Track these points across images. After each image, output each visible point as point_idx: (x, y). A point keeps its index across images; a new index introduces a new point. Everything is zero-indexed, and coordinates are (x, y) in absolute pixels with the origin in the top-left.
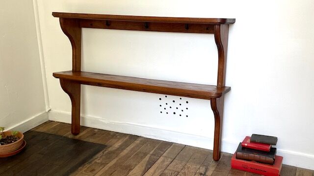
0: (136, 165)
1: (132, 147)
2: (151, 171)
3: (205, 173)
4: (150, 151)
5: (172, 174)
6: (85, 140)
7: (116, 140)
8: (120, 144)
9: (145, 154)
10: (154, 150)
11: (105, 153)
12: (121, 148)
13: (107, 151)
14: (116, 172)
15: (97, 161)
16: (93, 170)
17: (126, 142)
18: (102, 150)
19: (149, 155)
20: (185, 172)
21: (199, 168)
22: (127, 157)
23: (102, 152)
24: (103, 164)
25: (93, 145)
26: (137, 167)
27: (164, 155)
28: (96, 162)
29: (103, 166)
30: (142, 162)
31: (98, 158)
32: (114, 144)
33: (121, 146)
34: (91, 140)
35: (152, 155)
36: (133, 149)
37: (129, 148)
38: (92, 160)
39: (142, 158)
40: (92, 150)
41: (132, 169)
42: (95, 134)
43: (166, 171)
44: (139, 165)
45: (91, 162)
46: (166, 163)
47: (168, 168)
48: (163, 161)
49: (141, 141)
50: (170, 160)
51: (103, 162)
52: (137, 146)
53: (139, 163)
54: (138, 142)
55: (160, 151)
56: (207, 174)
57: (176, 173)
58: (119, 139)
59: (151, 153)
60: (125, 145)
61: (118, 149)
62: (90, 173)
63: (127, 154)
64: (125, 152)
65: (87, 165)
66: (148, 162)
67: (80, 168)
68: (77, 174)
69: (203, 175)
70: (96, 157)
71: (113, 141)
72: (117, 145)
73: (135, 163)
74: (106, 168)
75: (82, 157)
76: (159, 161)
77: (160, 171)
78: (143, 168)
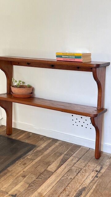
0: (53, 162)
1: (53, 147)
2: (63, 167)
3: (100, 171)
4: (65, 152)
5: (76, 170)
6: (22, 141)
7: (43, 142)
8: (45, 145)
9: (61, 154)
10: (67, 151)
11: (34, 151)
12: (46, 148)
13: (36, 151)
14: (40, 166)
15: (29, 157)
16: (25, 164)
17: (49, 143)
18: (32, 149)
19: (63, 155)
20: (86, 169)
21: (96, 167)
22: (49, 155)
23: (32, 151)
24: (32, 160)
25: (27, 145)
26: (54, 164)
27: (74, 155)
28: (27, 158)
29: (32, 161)
30: (58, 160)
31: (29, 155)
32: (42, 144)
33: (45, 147)
34: (27, 141)
35: (65, 154)
36: (53, 149)
37: (51, 149)
38: (25, 156)
39: (58, 156)
40: (26, 148)
41: (50, 165)
42: (30, 137)
43: (73, 168)
44: (55, 162)
45: (24, 158)
46: (74, 161)
47: (75, 165)
48: (72, 160)
49: (59, 144)
50: (77, 159)
51: (33, 158)
52: (57, 147)
53: (56, 160)
54: (57, 144)
55: (71, 152)
56: (101, 171)
57: (79, 170)
58: (45, 141)
59: (65, 153)
60: (49, 146)
61: (43, 149)
62: (22, 166)
63: (49, 153)
64: (48, 151)
65: (22, 160)
66: (62, 159)
67: (17, 162)
68: (14, 166)
69: (98, 172)
70: (28, 154)
71: (41, 142)
72: (43, 146)
73: (53, 160)
74: (34, 163)
75: (19, 154)
76: (69, 160)
77: (69, 167)
78: (58, 164)
